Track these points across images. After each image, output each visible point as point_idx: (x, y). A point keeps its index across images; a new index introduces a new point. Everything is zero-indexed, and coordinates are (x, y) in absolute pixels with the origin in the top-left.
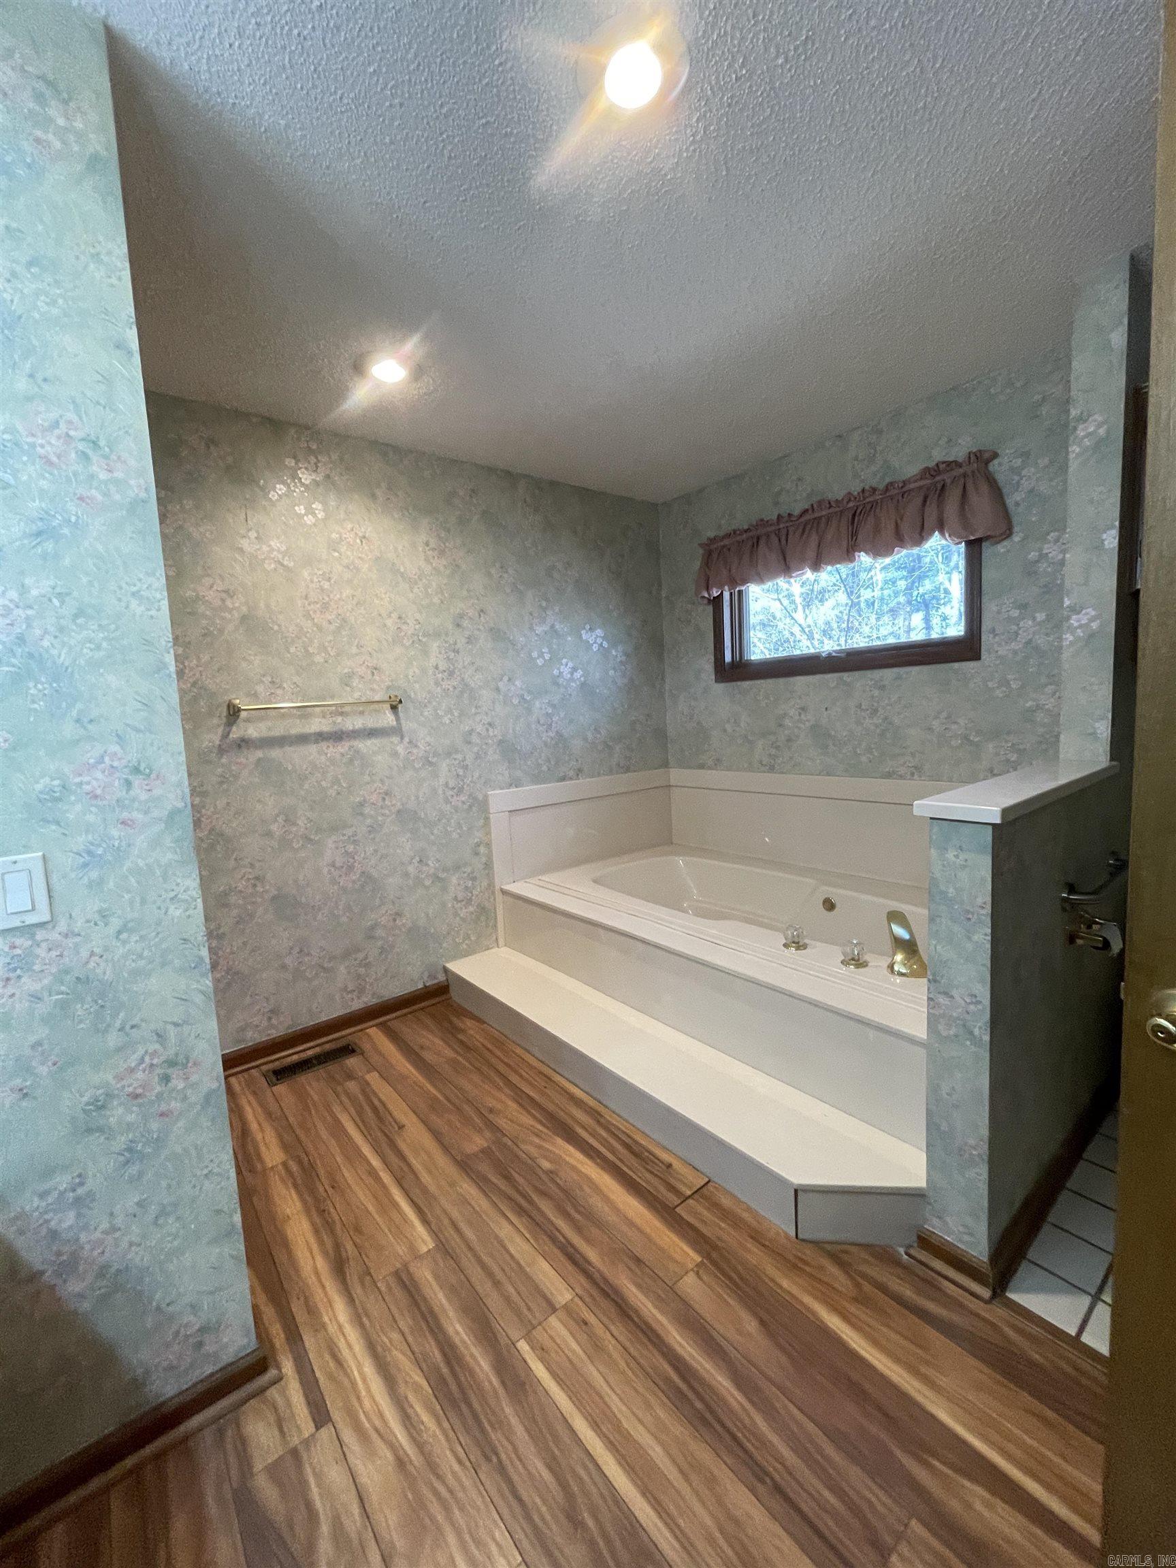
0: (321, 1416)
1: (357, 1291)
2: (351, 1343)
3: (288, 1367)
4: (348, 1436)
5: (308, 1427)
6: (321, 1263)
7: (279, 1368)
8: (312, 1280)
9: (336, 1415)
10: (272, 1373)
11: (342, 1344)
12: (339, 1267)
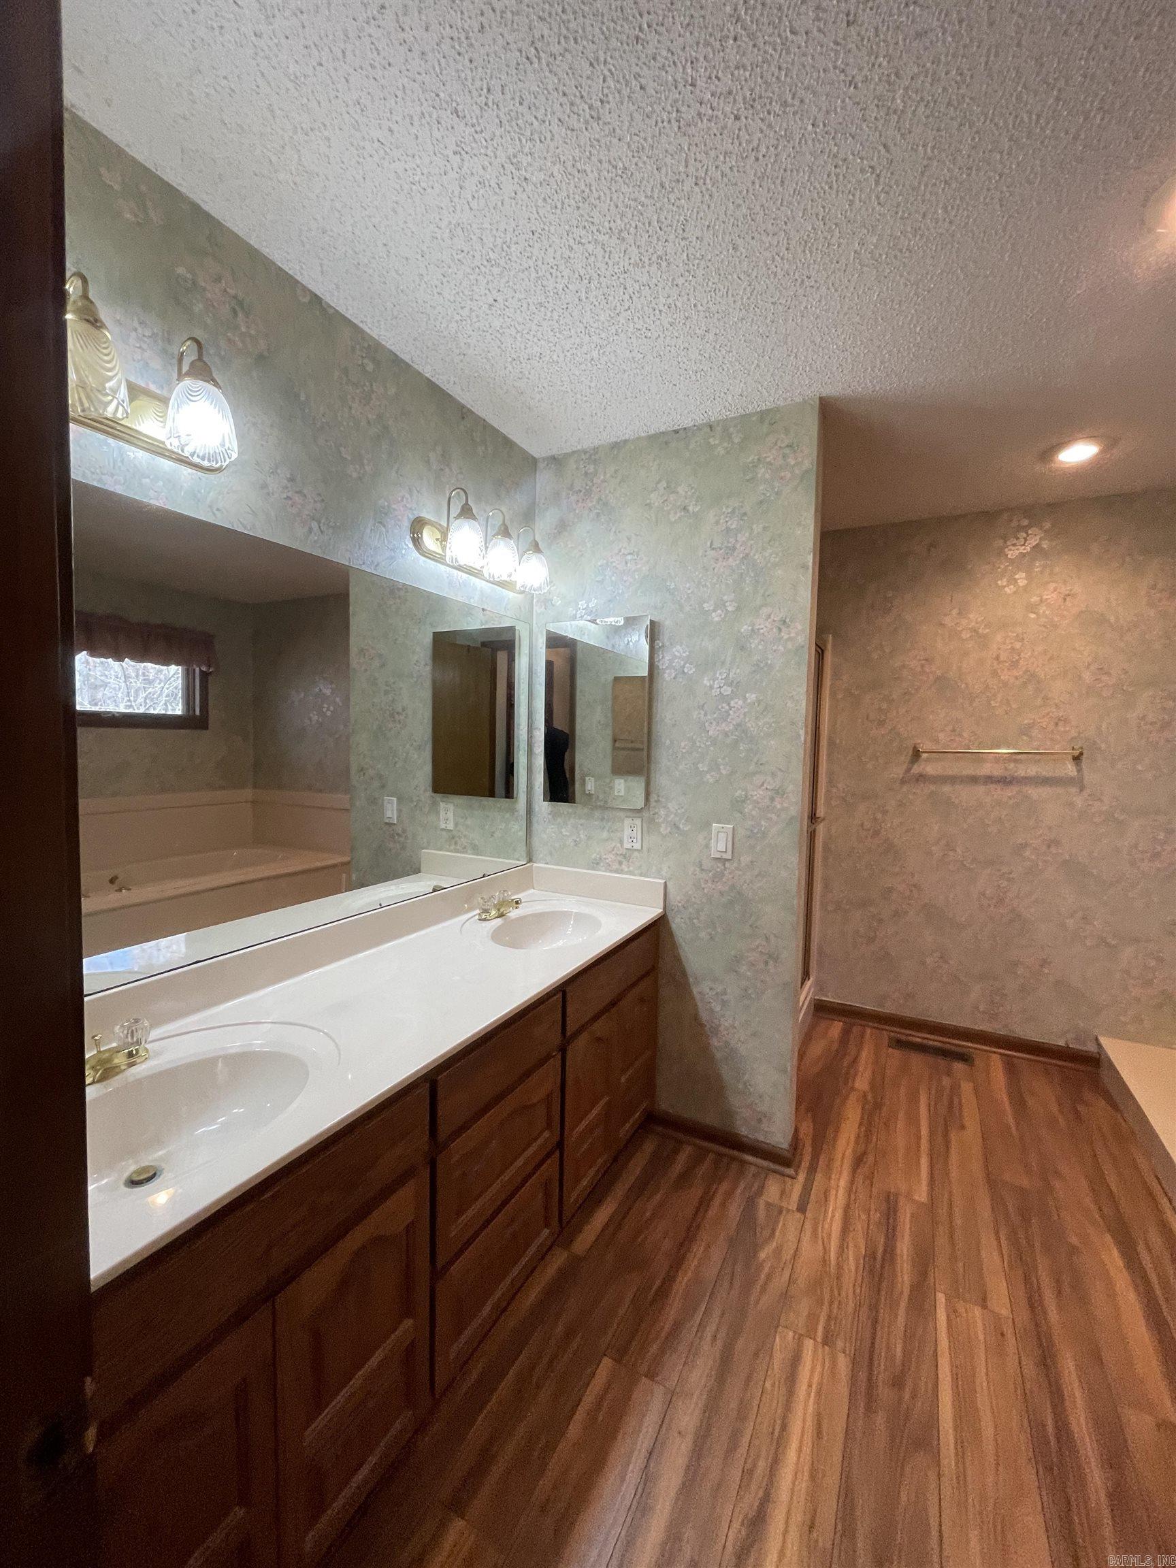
0: (802, 1208)
1: (860, 1179)
2: (838, 1199)
3: (802, 1177)
4: (808, 1226)
5: (793, 1206)
6: (849, 1152)
7: (797, 1172)
8: (839, 1156)
9: (809, 1214)
10: (791, 1171)
11: (833, 1192)
12: (858, 1161)
